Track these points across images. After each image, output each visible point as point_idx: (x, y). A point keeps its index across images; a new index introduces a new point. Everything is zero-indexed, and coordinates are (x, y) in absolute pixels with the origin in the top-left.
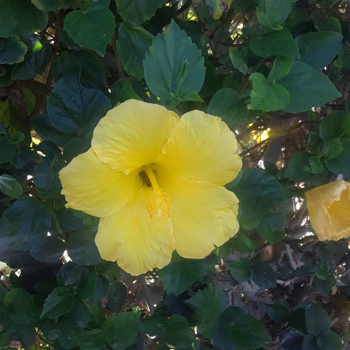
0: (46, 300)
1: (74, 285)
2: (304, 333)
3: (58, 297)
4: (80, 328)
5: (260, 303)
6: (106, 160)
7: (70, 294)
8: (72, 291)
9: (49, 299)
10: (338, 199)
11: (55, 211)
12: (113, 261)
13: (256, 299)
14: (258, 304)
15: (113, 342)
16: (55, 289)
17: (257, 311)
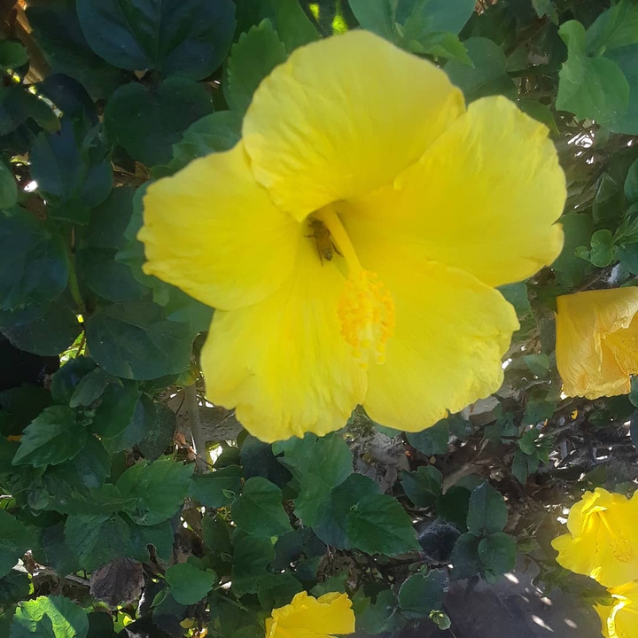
0: (27, 429)
1: (89, 408)
2: (457, 528)
3: (53, 426)
4: (87, 489)
5: (392, 465)
6: (270, 179)
7: (75, 422)
8: (80, 418)
9: (34, 427)
10: (626, 326)
11: (74, 250)
12: (228, 407)
13: (387, 458)
14: (387, 467)
15: (138, 513)
16: (46, 409)
17: (382, 478)
